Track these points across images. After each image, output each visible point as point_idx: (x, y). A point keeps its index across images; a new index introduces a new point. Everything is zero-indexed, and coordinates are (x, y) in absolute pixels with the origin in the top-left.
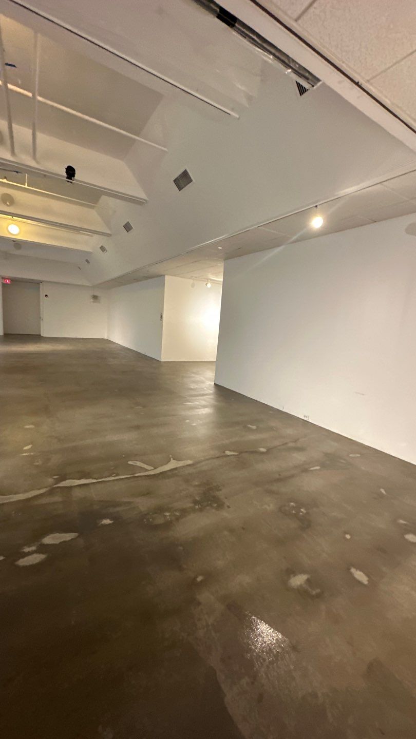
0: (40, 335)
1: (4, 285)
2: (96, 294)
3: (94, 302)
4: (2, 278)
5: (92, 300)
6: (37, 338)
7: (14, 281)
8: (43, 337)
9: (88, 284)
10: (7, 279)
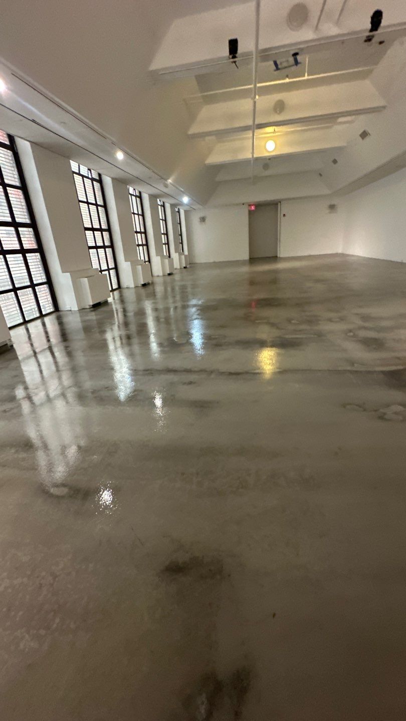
0: (277, 257)
1: (250, 212)
2: (333, 203)
3: (330, 213)
4: (250, 205)
5: (328, 211)
6: (275, 258)
7: (258, 206)
8: (280, 257)
9: (327, 191)
10: (252, 205)
